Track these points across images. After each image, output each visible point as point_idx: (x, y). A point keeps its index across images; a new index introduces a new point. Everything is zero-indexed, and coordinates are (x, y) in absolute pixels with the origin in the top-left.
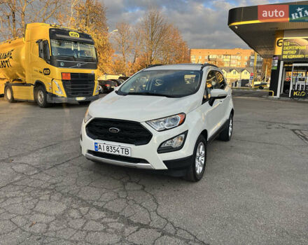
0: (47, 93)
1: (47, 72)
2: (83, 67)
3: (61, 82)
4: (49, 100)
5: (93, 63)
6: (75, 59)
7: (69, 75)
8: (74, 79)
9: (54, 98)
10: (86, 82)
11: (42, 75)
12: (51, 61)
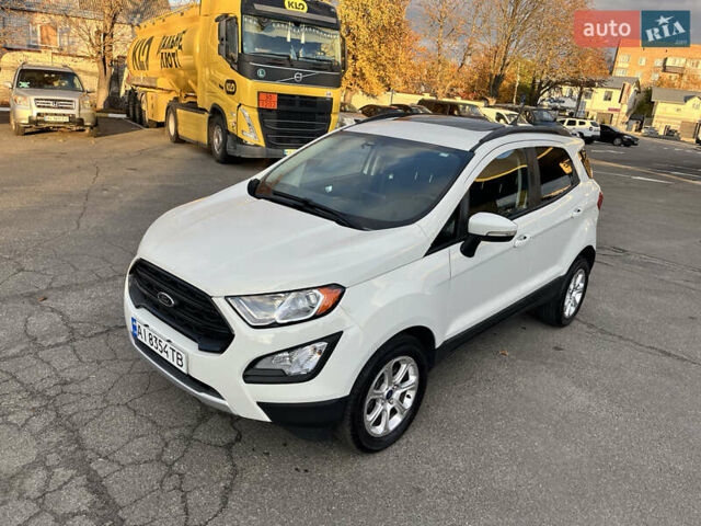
0: (228, 132)
1: (230, 88)
2: (306, 82)
3: (256, 113)
4: (231, 150)
5: (331, 74)
6: (291, 63)
7: (275, 98)
8: (284, 108)
9: (239, 146)
10: (310, 116)
11: (222, 93)
12: (239, 64)
